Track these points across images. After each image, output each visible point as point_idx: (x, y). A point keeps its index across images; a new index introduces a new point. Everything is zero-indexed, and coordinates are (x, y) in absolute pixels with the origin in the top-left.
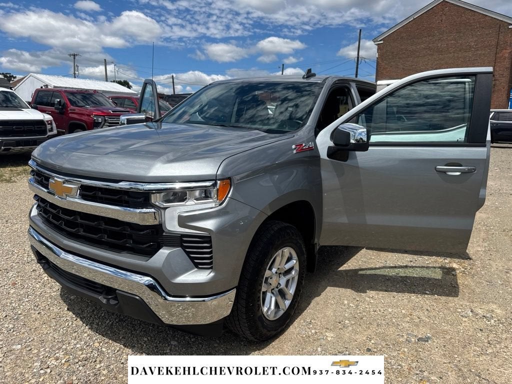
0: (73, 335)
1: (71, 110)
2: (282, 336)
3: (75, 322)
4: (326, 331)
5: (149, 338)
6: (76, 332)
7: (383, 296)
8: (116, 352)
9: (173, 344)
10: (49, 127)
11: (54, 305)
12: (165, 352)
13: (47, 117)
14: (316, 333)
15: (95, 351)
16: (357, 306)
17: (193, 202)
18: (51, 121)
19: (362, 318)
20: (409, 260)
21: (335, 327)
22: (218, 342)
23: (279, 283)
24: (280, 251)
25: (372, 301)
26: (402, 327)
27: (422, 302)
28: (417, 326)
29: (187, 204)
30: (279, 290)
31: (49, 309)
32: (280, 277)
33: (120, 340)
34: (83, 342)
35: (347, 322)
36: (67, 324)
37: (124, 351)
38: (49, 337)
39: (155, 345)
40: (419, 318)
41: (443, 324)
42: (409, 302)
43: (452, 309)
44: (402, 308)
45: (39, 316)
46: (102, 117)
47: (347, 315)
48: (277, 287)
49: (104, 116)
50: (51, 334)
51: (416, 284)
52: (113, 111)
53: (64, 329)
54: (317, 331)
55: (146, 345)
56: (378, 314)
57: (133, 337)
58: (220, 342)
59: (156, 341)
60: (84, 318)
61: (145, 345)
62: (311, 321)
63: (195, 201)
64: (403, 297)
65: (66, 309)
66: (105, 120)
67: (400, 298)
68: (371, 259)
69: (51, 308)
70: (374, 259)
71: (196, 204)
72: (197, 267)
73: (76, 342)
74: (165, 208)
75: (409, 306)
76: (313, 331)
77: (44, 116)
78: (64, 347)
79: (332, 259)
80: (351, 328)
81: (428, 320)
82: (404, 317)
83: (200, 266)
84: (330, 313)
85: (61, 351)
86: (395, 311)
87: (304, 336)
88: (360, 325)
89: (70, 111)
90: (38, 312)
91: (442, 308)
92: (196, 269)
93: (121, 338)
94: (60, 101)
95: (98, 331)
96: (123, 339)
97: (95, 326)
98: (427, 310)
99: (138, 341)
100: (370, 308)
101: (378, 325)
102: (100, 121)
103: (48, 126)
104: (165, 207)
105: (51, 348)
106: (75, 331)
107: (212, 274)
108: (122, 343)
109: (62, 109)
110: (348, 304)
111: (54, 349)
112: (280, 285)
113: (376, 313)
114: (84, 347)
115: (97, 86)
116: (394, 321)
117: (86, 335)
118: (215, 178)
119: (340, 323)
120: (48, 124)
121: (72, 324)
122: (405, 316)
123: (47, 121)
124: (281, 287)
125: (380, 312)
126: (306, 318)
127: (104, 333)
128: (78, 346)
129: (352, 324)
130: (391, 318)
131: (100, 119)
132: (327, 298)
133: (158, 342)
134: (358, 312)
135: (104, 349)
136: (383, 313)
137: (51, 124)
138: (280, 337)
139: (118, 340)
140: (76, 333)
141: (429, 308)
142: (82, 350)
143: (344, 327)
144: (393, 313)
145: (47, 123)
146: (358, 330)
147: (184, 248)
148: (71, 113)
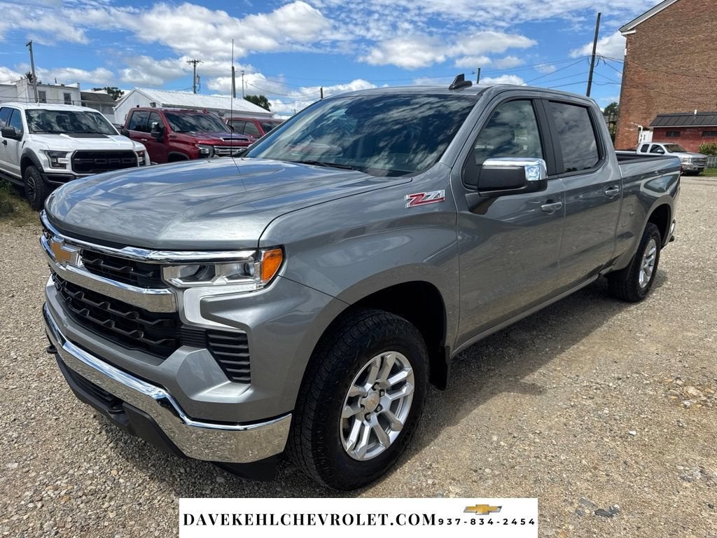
0: (89, 455)
1: (171, 136)
2: (381, 484)
3: (97, 436)
4: (450, 483)
5: (188, 469)
6: (94, 451)
7: (558, 432)
8: (137, 485)
9: (219, 481)
10: (140, 160)
11: (80, 408)
12: (204, 492)
13: (139, 147)
14: (434, 484)
15: (108, 482)
16: (511, 446)
17: (224, 282)
18: (143, 151)
19: (513, 467)
20: (616, 375)
21: (466, 479)
22: (284, 484)
23: (379, 405)
24: (378, 358)
25: (537, 440)
26: (575, 488)
27: (619, 449)
28: (601, 488)
29: (215, 283)
30: (380, 414)
31: (72, 414)
32: (380, 396)
33: (148, 469)
34: (97, 467)
35: (487, 470)
36: (85, 439)
37: (148, 486)
38: (58, 455)
39: (193, 480)
40: (607, 475)
41: (646, 489)
42: (598, 446)
43: (668, 464)
44: (583, 456)
45: (55, 424)
46: (210, 147)
47: (490, 459)
48: (376, 411)
49: (212, 145)
50: (61, 452)
51: (618, 418)
52: (224, 139)
53: (81, 445)
54: (436, 482)
55: (181, 480)
56: (542, 463)
57: (167, 466)
58: (286, 484)
59: (196, 474)
60: (112, 431)
61: (178, 480)
62: (431, 465)
63: (226, 279)
64: (591, 436)
65: (92, 416)
66: (214, 151)
67: (584, 439)
68: (555, 370)
69: (75, 413)
70: (559, 371)
71: (228, 284)
72: (230, 379)
73: (89, 466)
74: (183, 289)
75: (596, 453)
76: (430, 482)
77: (134, 145)
78: (71, 472)
79: (493, 368)
80: (490, 482)
81: (622, 481)
82: (583, 471)
83: (235, 378)
84: (464, 453)
85: (65, 477)
86: (571, 460)
87: (414, 487)
88: (507, 478)
89: (170, 139)
90: (55, 418)
91: (651, 462)
92: (229, 382)
93: (149, 465)
94: (158, 124)
95: (123, 453)
96: (152, 468)
97: (121, 444)
98: (625, 463)
99: (171, 473)
100: (531, 450)
101: (535, 482)
102: (207, 153)
103: (138, 158)
104: (183, 286)
105: (54, 472)
106: (93, 449)
107: (250, 392)
108: (148, 474)
109: (160, 135)
110: (498, 442)
111: (57, 473)
112: (381, 408)
113: (538, 460)
114: (97, 475)
115: (219, 104)
116: (564, 476)
117: (105, 457)
118: (256, 246)
119: (476, 471)
120: (139, 156)
121: (93, 439)
122: (584, 469)
123: (138, 152)
124: (383, 410)
125: (546, 458)
126: (426, 459)
127: (130, 457)
128: (90, 472)
129: (494, 476)
130: (561, 470)
131: (207, 150)
132: (467, 429)
133: (199, 477)
134: (511, 455)
135: (121, 481)
136: (551, 461)
137: (143, 156)
138: (377, 486)
139: (144, 468)
140: (93, 453)
141: (629, 460)
142: (92, 478)
143: (481, 478)
144: (566, 463)
145: (137, 155)
146: (502, 486)
147: (212, 350)
148: (172, 141)
